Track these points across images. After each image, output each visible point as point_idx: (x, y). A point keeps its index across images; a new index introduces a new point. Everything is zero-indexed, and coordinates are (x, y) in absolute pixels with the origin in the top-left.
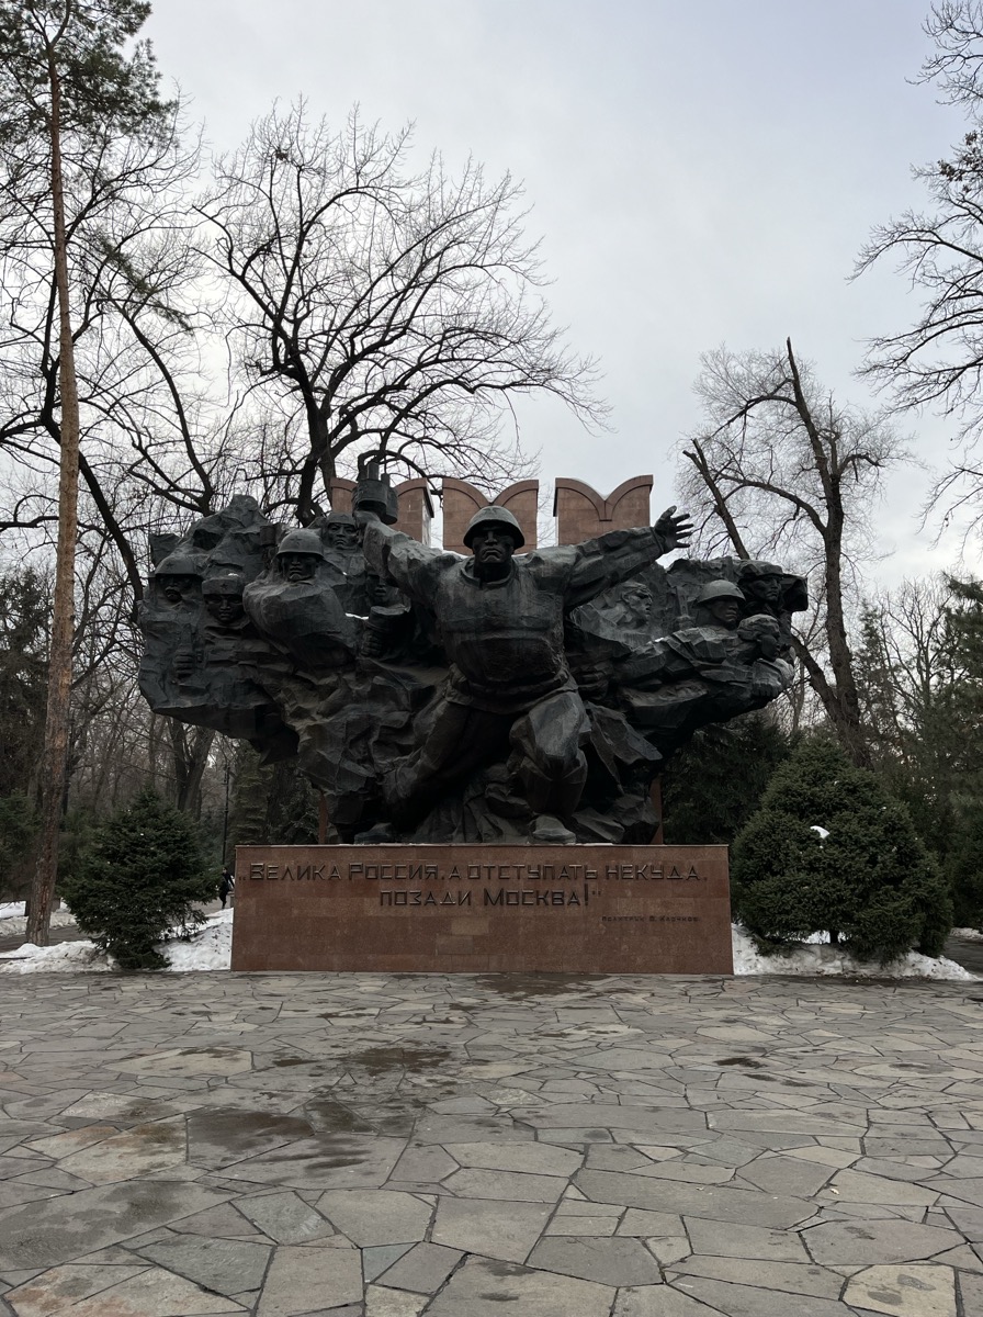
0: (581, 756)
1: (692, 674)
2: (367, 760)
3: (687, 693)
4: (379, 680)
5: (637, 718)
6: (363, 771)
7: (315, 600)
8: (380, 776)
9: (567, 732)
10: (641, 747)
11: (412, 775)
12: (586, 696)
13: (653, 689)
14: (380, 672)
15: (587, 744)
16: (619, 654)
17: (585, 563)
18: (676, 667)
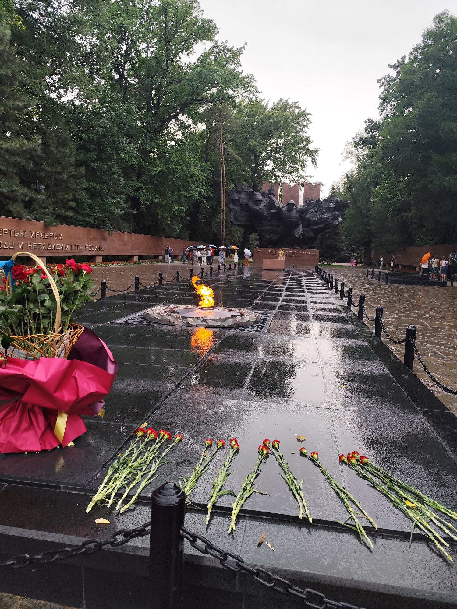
0: (301, 237)
1: (321, 223)
2: (270, 236)
3: (321, 226)
4: (271, 222)
5: (312, 230)
6: (268, 237)
7: (262, 208)
8: (271, 238)
9: (299, 233)
10: (312, 234)
11: (276, 238)
12: (303, 227)
13: (315, 225)
14: (272, 221)
15: (302, 235)
16: (309, 220)
17: (304, 207)
18: (319, 222)
